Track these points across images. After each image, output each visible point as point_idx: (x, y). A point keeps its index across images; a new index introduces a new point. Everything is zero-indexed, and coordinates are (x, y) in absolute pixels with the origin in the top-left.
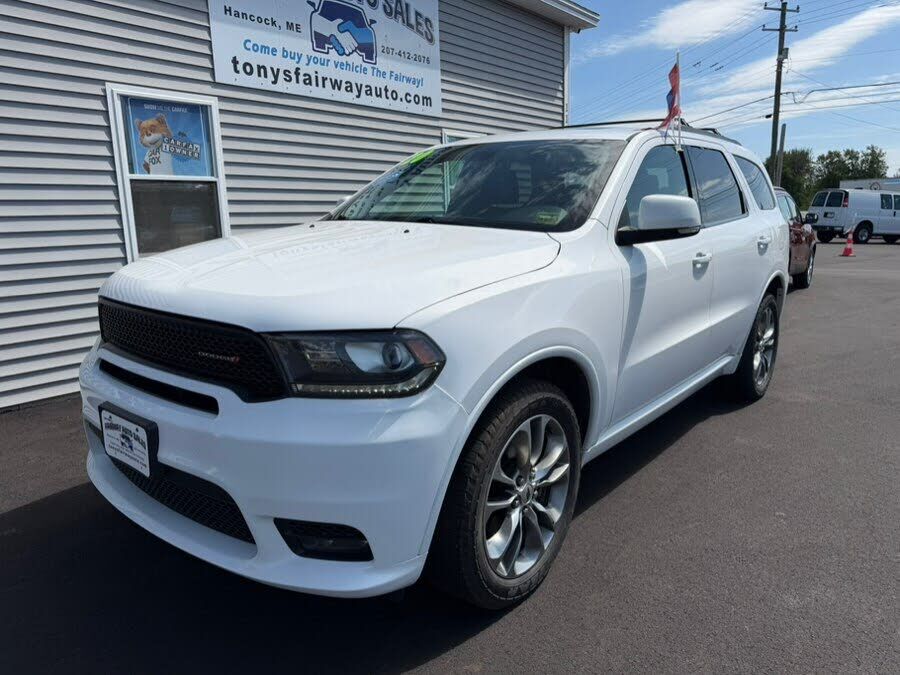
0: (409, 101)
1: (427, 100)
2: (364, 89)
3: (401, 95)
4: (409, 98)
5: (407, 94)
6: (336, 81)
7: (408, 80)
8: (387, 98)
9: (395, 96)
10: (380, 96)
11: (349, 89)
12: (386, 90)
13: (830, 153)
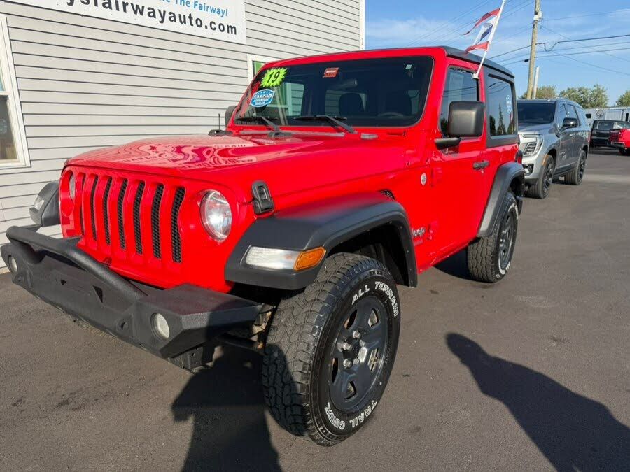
0: (215, 29)
1: (232, 29)
2: (167, 16)
3: (206, 22)
4: (213, 26)
5: (212, 23)
6: (138, 6)
7: (213, 10)
8: (192, 25)
9: (199, 23)
10: (185, 22)
11: (152, 13)
12: (191, 18)
13: (569, 89)
